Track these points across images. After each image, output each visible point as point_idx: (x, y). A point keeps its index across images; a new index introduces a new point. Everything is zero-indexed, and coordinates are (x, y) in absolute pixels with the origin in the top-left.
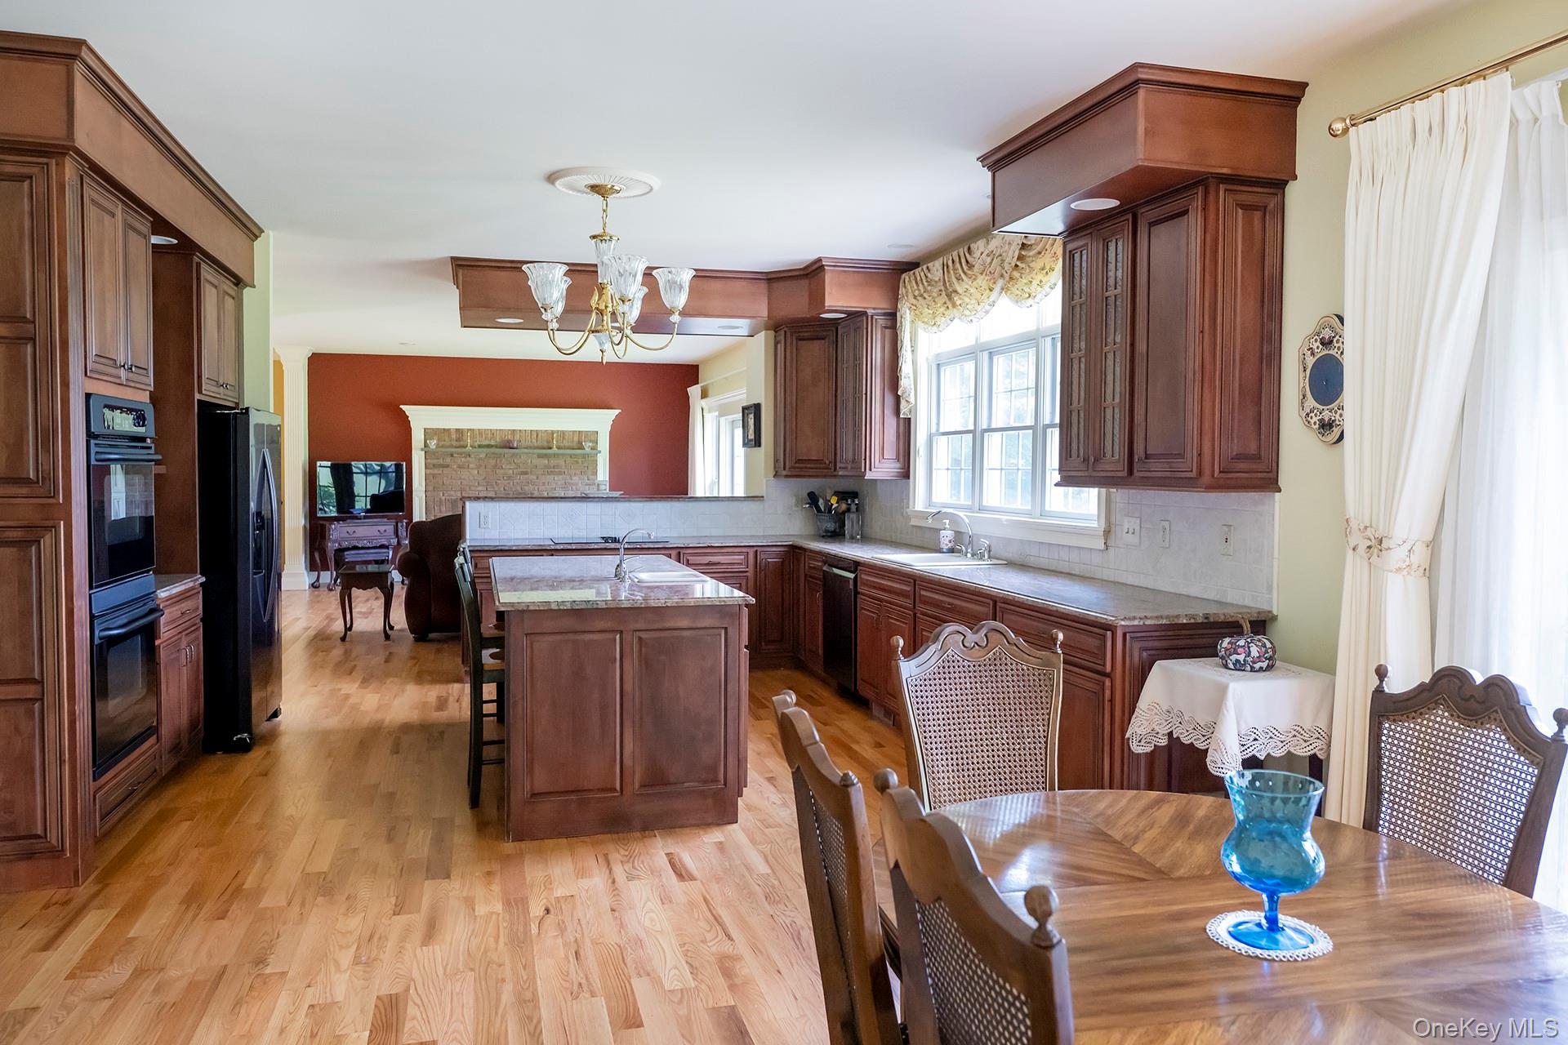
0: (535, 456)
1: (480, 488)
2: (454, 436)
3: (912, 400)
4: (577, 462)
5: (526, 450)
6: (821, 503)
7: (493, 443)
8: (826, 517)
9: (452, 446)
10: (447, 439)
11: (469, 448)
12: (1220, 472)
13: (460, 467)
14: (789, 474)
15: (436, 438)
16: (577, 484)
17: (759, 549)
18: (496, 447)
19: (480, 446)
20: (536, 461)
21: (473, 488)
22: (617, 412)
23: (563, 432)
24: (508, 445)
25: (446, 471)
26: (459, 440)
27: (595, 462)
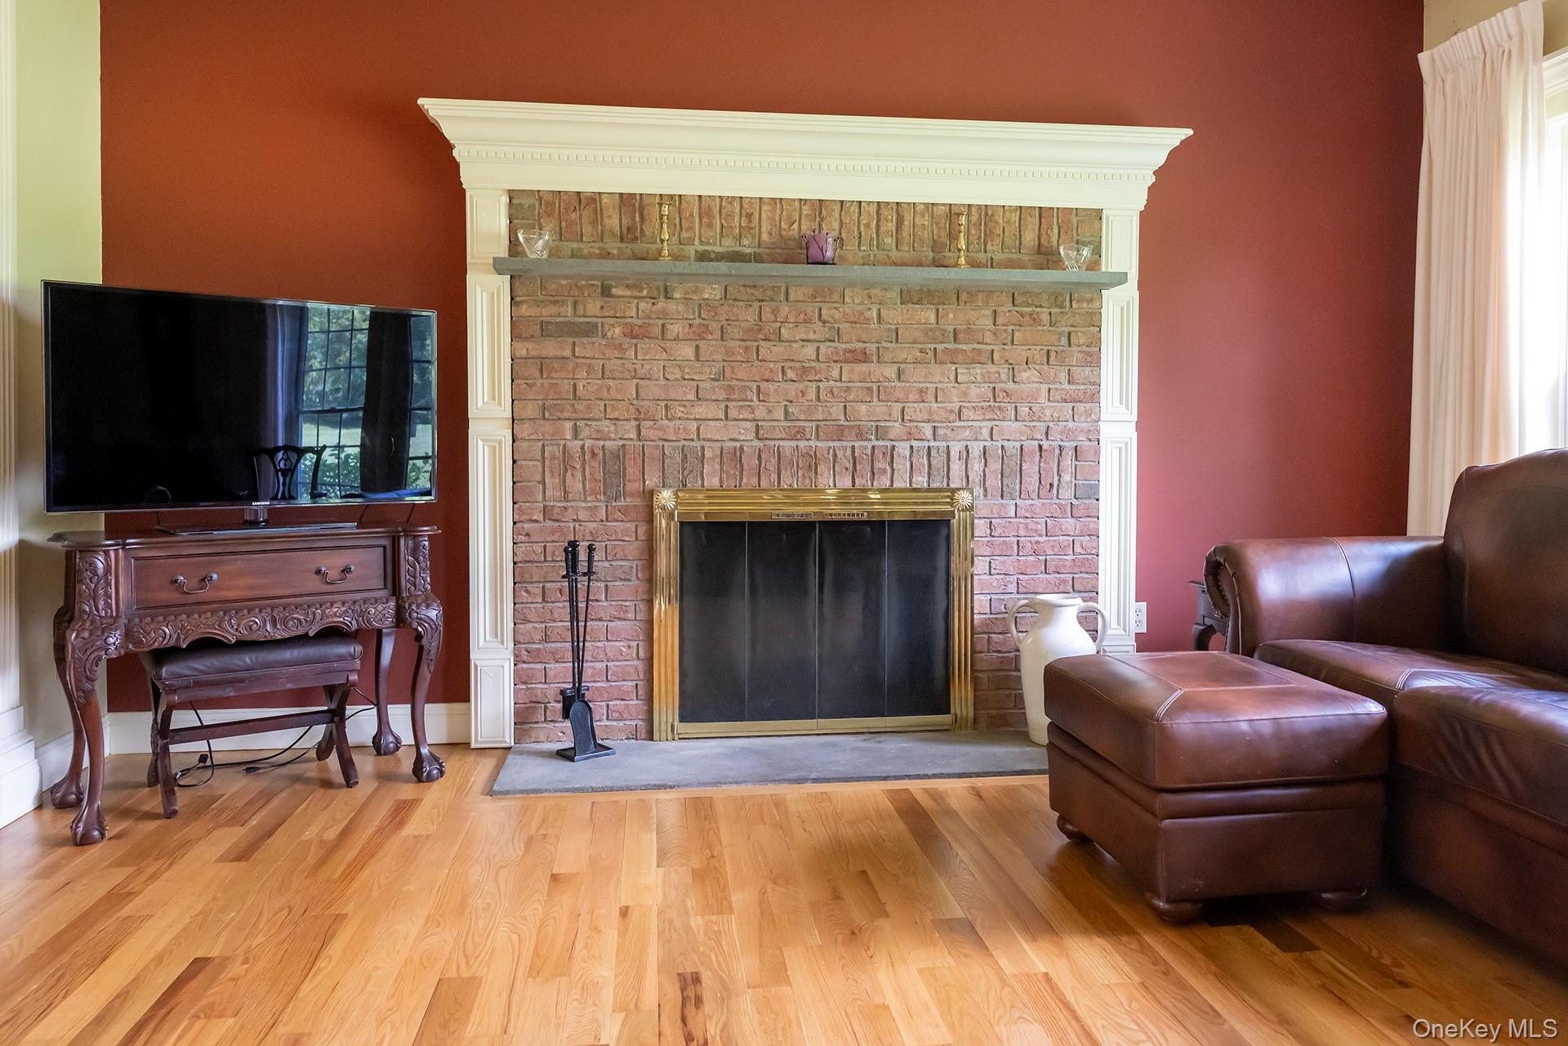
0: (894, 295)
1: (701, 410)
2: (613, 222)
4: (1036, 320)
7: (747, 246)
10: (587, 230)
11: (665, 263)
13: (634, 332)
15: (550, 224)
18: (761, 258)
19: (702, 257)
20: (895, 314)
21: (679, 411)
22: (1178, 135)
23: (987, 213)
24: (806, 252)
25: (587, 348)
26: (629, 235)
27: (1094, 320)
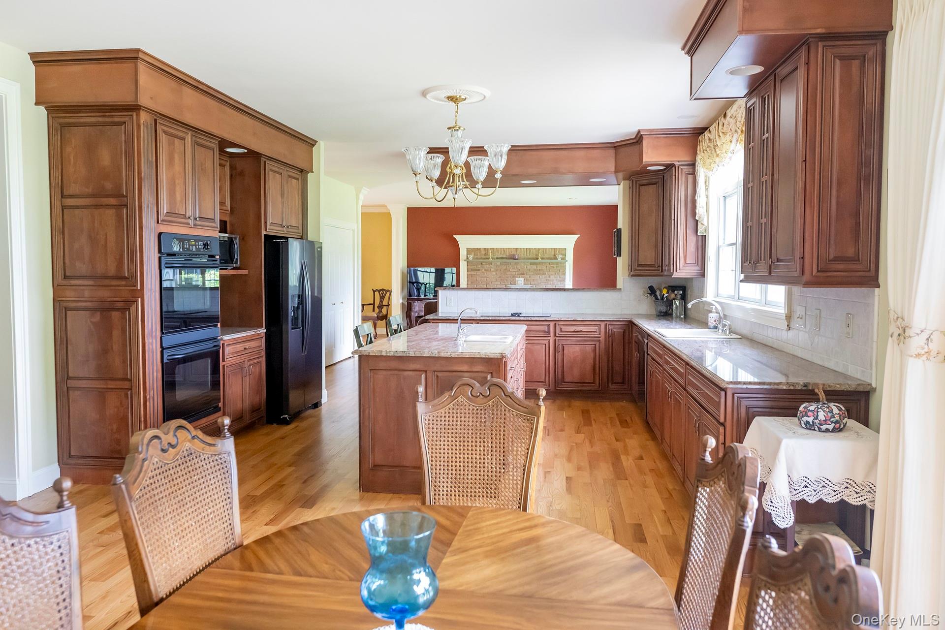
0: (529, 263)
1: (496, 283)
2: (483, 252)
3: (705, 223)
4: (554, 267)
5: (523, 260)
6: (658, 293)
7: (504, 256)
8: (660, 302)
9: (481, 258)
10: (479, 254)
11: (491, 259)
12: (818, 271)
13: (486, 270)
14: (634, 274)
15: (473, 253)
16: (553, 280)
17: (608, 323)
18: (506, 258)
19: (497, 258)
20: (529, 267)
21: (493, 283)
22: (578, 236)
23: (545, 249)
24: (513, 257)
25: (479, 273)
26: (485, 254)
27: (564, 267)
